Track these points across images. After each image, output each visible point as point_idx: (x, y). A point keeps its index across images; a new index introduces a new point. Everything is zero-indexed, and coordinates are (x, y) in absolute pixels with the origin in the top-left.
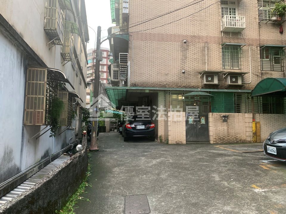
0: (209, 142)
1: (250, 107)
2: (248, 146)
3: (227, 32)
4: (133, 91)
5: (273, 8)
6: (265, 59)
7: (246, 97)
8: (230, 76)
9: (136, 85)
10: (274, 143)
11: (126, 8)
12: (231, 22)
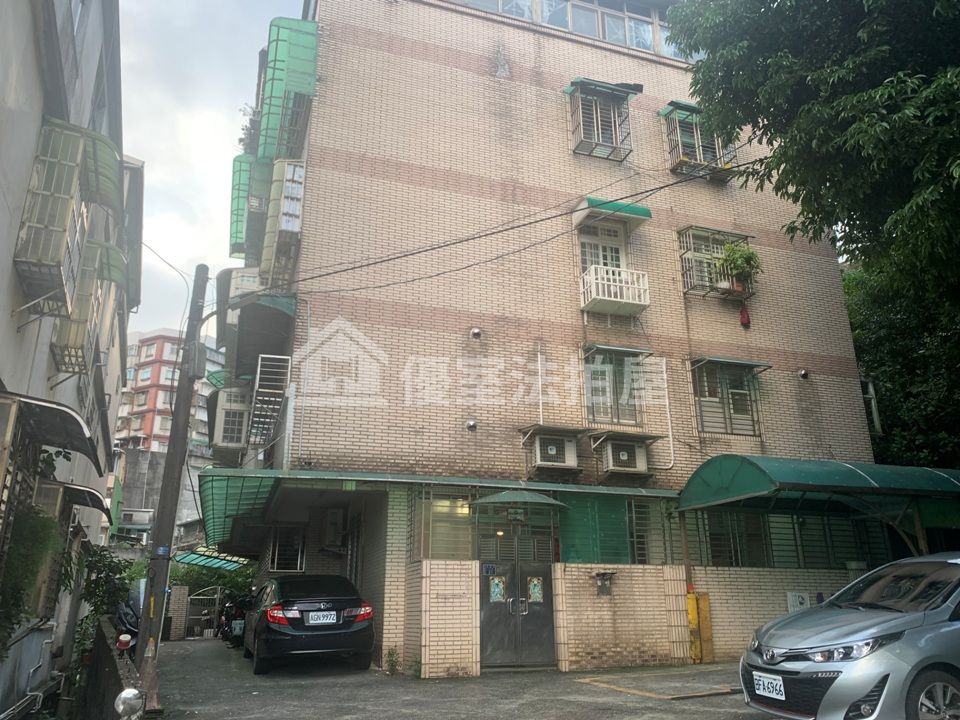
0: (556, 665)
1: (675, 544)
2: (681, 676)
3: (599, 314)
4: (300, 486)
5: (720, 256)
6: (707, 399)
7: (664, 511)
8: (613, 445)
9: (310, 463)
10: (773, 662)
11: (291, 215)
12: (609, 286)
